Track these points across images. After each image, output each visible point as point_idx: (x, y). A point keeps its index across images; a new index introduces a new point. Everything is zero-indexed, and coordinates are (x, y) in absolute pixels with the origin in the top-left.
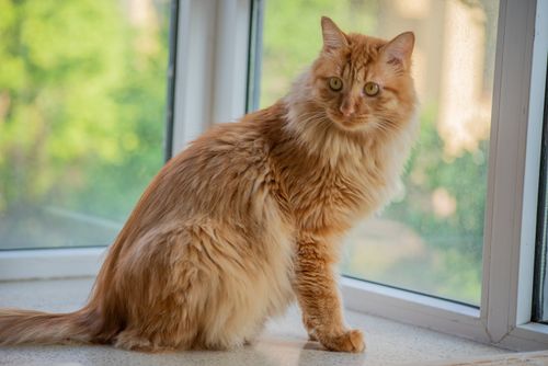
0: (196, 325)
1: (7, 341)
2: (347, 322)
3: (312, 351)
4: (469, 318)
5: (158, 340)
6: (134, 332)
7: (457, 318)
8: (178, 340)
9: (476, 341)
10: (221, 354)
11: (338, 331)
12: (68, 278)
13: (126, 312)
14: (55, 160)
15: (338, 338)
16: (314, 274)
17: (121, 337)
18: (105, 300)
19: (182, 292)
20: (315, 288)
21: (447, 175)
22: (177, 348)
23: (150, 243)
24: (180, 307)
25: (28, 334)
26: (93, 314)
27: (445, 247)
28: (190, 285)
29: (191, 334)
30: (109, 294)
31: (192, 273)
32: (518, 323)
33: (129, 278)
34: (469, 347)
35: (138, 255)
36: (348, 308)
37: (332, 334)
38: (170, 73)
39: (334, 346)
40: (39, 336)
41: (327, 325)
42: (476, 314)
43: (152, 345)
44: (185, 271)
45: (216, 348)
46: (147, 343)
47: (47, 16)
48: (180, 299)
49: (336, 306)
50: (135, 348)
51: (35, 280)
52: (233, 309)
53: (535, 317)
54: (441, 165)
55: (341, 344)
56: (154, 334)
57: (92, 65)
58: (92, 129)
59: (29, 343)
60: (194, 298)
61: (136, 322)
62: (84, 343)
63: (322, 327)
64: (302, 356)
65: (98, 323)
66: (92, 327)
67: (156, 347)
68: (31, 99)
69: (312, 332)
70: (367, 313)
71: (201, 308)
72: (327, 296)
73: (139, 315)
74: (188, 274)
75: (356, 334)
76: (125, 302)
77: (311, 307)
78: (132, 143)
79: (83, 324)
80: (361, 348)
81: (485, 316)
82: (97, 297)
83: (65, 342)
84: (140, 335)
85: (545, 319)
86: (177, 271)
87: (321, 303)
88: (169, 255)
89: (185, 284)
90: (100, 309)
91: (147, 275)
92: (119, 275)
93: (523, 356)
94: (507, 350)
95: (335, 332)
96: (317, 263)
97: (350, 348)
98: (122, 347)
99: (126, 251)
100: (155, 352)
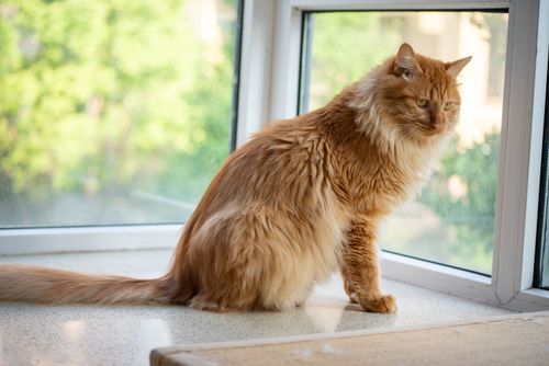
0: (254, 291)
1: (104, 300)
2: (383, 288)
3: (353, 312)
4: (482, 284)
5: (224, 302)
6: (205, 296)
7: (472, 285)
8: (240, 303)
9: (487, 304)
10: (277, 315)
11: (376, 295)
12: (151, 249)
13: (198, 279)
14: (139, 150)
15: (375, 301)
16: (360, 248)
17: (194, 300)
18: (181, 270)
19: (241, 266)
20: (360, 259)
21: (460, 165)
22: (241, 309)
23: (214, 226)
24: (241, 279)
25: (119, 295)
26: (171, 280)
27: (458, 224)
28: (247, 261)
29: (251, 299)
30: (184, 264)
31: (249, 250)
32: (522, 288)
33: (199, 253)
34: (481, 309)
35: (205, 235)
36: (384, 277)
37: (371, 298)
38: (235, 81)
39: (371, 307)
40: (128, 297)
41: (368, 289)
42: (488, 281)
43: (219, 307)
44: (243, 250)
45: (272, 309)
46: (215, 306)
47: (133, 34)
48: (239, 273)
49: (375, 275)
50: (205, 309)
51: (125, 250)
52: (284, 280)
53: (536, 283)
54: (456, 155)
55: (377, 306)
56: (221, 298)
57: (168, 73)
58: (169, 126)
59: (121, 303)
60: (251, 271)
61: (206, 289)
62: (164, 304)
63: (362, 292)
64: (343, 317)
65: (175, 288)
66: (170, 291)
67: (223, 309)
68: (119, 101)
69: (353, 295)
70: (398, 280)
71: (258, 279)
72: (368, 266)
73: (208, 283)
74: (245, 252)
75: (390, 298)
76: (197, 273)
77: (355, 274)
78: (201, 136)
79: (163, 288)
80: (393, 310)
81: (495, 283)
82: (175, 267)
83: (149, 302)
84: (210, 299)
85: (544, 285)
86: (236, 250)
87: (364, 271)
88: (230, 238)
89: (243, 261)
90: (176, 277)
91: (212, 252)
92: (190, 251)
93: (526, 316)
94: (513, 311)
95: (373, 295)
96: (364, 239)
97: (384, 309)
98: (195, 308)
99: (197, 230)
100: (223, 312)
